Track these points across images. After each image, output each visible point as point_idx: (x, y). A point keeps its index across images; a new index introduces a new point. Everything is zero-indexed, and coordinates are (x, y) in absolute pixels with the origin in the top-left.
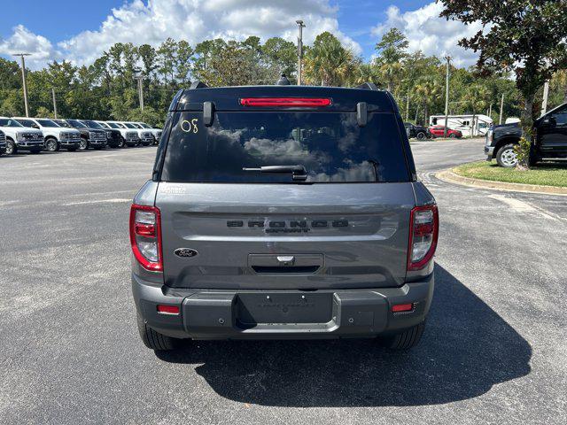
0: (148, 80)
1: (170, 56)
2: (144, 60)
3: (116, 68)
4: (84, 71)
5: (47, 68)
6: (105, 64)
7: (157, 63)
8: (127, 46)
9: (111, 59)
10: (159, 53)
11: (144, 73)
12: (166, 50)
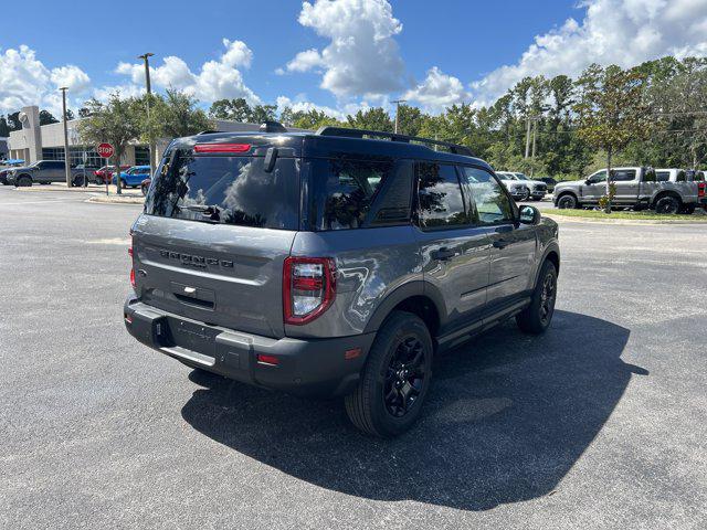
0: (558, 120)
1: (592, 87)
2: (556, 95)
3: (519, 108)
4: (483, 114)
5: (446, 112)
6: (507, 104)
7: (572, 98)
8: (537, 80)
9: (516, 98)
10: (577, 84)
11: (553, 112)
12: (586, 80)
